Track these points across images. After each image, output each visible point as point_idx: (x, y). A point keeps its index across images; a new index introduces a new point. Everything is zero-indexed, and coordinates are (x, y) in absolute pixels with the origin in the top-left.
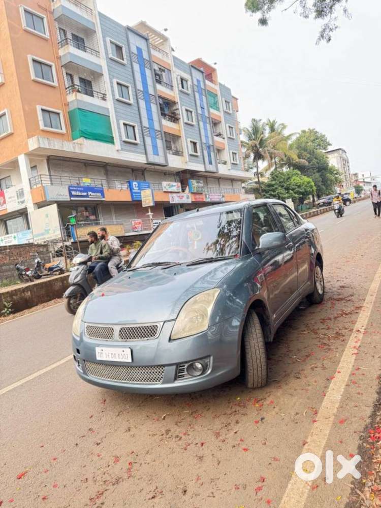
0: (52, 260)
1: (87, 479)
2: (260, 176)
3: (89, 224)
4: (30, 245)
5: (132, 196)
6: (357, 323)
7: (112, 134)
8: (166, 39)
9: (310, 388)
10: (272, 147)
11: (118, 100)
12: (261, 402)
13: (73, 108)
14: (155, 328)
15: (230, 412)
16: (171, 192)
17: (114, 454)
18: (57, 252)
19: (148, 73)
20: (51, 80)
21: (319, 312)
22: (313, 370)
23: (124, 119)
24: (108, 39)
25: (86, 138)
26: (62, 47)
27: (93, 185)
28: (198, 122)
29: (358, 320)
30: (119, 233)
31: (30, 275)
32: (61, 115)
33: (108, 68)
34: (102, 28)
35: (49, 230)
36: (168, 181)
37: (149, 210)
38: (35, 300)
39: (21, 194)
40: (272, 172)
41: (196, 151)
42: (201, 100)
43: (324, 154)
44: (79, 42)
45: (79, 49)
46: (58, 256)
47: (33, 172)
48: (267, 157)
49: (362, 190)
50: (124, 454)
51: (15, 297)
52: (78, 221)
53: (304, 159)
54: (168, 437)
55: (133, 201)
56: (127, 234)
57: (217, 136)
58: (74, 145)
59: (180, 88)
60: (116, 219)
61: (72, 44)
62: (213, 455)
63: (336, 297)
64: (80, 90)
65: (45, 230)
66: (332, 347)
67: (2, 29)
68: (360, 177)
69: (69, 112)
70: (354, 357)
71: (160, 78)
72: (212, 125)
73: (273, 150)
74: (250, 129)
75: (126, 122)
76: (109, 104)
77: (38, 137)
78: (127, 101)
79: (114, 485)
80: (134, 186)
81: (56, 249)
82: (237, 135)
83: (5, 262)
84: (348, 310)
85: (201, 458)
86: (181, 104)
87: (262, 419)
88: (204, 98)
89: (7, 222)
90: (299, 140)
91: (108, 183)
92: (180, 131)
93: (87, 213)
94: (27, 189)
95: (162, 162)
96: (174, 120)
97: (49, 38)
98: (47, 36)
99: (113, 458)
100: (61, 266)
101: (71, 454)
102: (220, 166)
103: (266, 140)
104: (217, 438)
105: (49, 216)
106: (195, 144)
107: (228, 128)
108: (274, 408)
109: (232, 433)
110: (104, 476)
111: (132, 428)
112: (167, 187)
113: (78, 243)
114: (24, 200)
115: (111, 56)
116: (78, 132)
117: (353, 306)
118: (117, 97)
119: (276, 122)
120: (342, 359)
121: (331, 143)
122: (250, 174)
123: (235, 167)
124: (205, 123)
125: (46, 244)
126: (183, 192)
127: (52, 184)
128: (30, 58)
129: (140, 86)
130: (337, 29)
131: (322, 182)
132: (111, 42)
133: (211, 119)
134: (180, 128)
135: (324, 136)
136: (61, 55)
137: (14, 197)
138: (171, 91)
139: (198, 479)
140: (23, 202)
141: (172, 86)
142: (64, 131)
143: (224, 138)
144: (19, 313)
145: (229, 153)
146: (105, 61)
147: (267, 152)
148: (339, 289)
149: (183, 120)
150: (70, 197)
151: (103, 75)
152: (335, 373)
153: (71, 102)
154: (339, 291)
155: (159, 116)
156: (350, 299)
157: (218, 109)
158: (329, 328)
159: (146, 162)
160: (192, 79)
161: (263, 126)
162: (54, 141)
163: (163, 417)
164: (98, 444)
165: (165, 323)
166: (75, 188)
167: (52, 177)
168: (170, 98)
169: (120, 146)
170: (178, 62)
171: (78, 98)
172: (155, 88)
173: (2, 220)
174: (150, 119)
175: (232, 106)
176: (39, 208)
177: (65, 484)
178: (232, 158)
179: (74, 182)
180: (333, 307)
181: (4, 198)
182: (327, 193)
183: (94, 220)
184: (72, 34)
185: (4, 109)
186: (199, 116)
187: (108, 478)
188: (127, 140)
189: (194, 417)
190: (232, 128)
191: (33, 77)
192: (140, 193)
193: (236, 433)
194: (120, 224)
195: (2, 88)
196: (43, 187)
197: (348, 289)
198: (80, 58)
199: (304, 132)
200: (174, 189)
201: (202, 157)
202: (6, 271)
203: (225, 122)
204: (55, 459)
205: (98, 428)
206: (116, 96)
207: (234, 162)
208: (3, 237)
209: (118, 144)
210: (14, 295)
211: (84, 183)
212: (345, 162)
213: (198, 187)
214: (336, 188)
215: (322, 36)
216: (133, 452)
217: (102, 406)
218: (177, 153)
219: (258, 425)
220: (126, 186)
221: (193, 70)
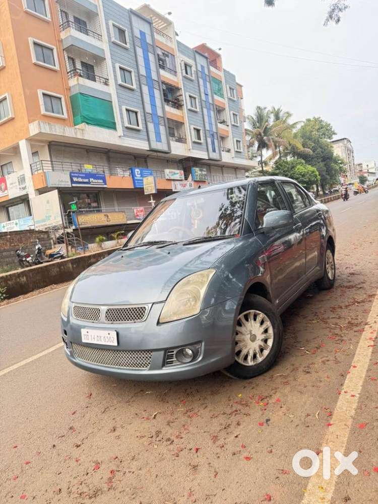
0: (53, 247)
1: (60, 490)
2: (263, 165)
3: (91, 211)
4: (31, 231)
5: (134, 183)
6: (371, 312)
7: (114, 119)
8: (169, 23)
9: (321, 384)
10: (276, 135)
11: (120, 85)
12: (266, 400)
13: (75, 93)
14: (143, 310)
15: (230, 411)
16: (174, 180)
17: (95, 459)
18: (58, 239)
19: (151, 57)
20: (53, 63)
21: (328, 300)
22: (325, 364)
23: (127, 104)
24: (111, 23)
25: (87, 123)
26: (63, 30)
27: (95, 172)
28: (202, 109)
29: (372, 309)
30: (120, 221)
31: (30, 261)
32: (63, 100)
33: (110, 52)
34: (104, 11)
35: (50, 216)
36: (172, 169)
37: (152, 198)
38: (31, 286)
39: (22, 180)
40: (276, 161)
41: (199, 138)
42: (205, 87)
43: (329, 143)
44: (82, 25)
45: (81, 32)
46: (59, 243)
47: (34, 157)
48: (271, 146)
49: (366, 180)
50: (107, 459)
51: (10, 282)
52: (80, 208)
53: (309, 148)
54: (158, 439)
55: (135, 188)
56: (129, 222)
57: (221, 123)
58: (76, 131)
59: (184, 74)
60: (119, 206)
61: (74, 27)
62: (210, 463)
63: (346, 284)
64: (82, 74)
65: (46, 217)
66: (345, 338)
67: (2, 11)
68: (364, 167)
69: (70, 97)
70: (371, 349)
71: (163, 64)
72: (216, 112)
73: (278, 138)
74: (255, 117)
75: (128, 108)
76: (112, 89)
77: (39, 122)
78: (130, 86)
79: (90, 498)
80: (136, 173)
81: (58, 236)
82: (241, 122)
83: (6, 248)
84: (360, 298)
85: (195, 467)
86: (184, 90)
87: (268, 420)
88: (208, 84)
89: (10, 208)
90: (304, 129)
91: (110, 169)
92: (183, 117)
93: (89, 200)
94: (28, 175)
95: (165, 149)
96: (177, 107)
97: (50, 20)
98: (48, 18)
99: (94, 464)
100: (62, 253)
101: (46, 457)
102: (224, 154)
103: (270, 129)
104: (214, 442)
105: (50, 202)
106: (198, 131)
107: (232, 115)
108: (281, 407)
109: (233, 437)
110: (80, 487)
111: (118, 427)
112: (170, 175)
113: (79, 230)
114: (26, 187)
115: (113, 39)
116: (80, 118)
117: (366, 294)
118: (120, 82)
119: (281, 111)
120: (357, 352)
121: (336, 132)
122: (255, 163)
123: (238, 155)
124: (209, 110)
125: (47, 230)
126: (186, 180)
127: (53, 170)
128: (31, 40)
129: (143, 71)
130: (347, 10)
131: (327, 171)
132: (114, 25)
133: (215, 106)
134: (183, 114)
135: (329, 125)
136: (63, 38)
137: (15, 183)
138: (174, 77)
139: (191, 494)
140: (24, 188)
141: (176, 72)
142: (65, 116)
143: (228, 126)
144: (14, 299)
145: (233, 141)
146: (108, 44)
147: (271, 140)
148: (349, 276)
149: (187, 107)
150: (72, 184)
151: (105, 59)
152: (350, 367)
153: (73, 86)
154: (349, 278)
155: (162, 103)
156: (362, 286)
157: (222, 96)
158: (339, 318)
159: (148, 149)
160: (196, 65)
161: (267, 113)
162: (55, 126)
163: (153, 416)
164: (78, 446)
165: (154, 305)
166: (76, 175)
167: (54, 163)
168: (174, 84)
169: (122, 131)
170: (182, 47)
171: (80, 83)
172: (158, 73)
173: (4, 206)
174: (153, 105)
175: (236, 93)
176: (40, 194)
177: (34, 495)
178: (236, 147)
179: (75, 168)
180: (344, 296)
181: (6, 184)
182: (332, 182)
183: (96, 207)
184: (74, 17)
185: (5, 93)
186: (203, 103)
187: (85, 490)
188: (129, 126)
189: (189, 417)
190: (236, 115)
191: (34, 60)
192: (142, 180)
193: (236, 437)
194: (122, 212)
195: (2, 71)
196: (45, 173)
197: (359, 276)
198: (82, 41)
199: (309, 120)
200: (177, 177)
201: (205, 144)
202: (7, 257)
203: (229, 109)
204: (27, 463)
205: (80, 427)
206: (118, 81)
207: (238, 150)
208: (5, 224)
209: (120, 130)
210: (9, 280)
211: (86, 169)
212: (350, 151)
213: (202, 175)
214: (340, 178)
215: (331, 17)
216: (117, 457)
217: (87, 400)
218: (181, 140)
219: (263, 427)
220: (127, 173)
221: (197, 56)
